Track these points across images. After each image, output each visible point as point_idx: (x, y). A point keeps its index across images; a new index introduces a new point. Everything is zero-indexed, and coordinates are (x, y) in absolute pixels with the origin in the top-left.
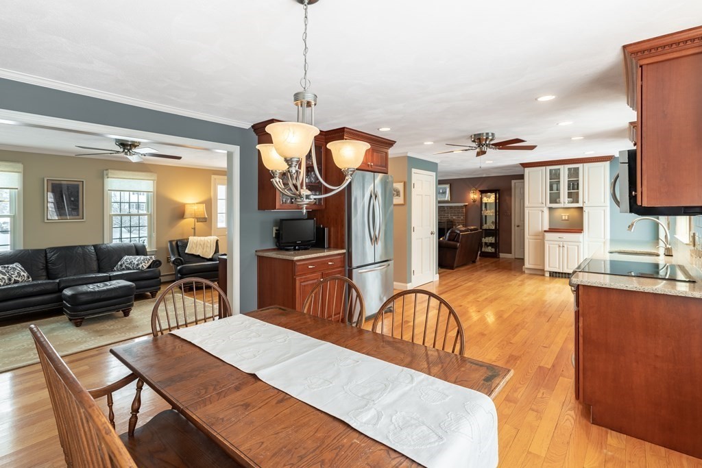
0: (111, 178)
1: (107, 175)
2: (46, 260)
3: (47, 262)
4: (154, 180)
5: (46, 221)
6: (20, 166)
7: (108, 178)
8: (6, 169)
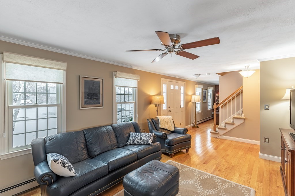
0: (119, 77)
1: (115, 75)
2: (86, 140)
3: (86, 142)
4: (137, 80)
5: (81, 108)
6: (64, 65)
7: (116, 77)
8: (56, 67)
